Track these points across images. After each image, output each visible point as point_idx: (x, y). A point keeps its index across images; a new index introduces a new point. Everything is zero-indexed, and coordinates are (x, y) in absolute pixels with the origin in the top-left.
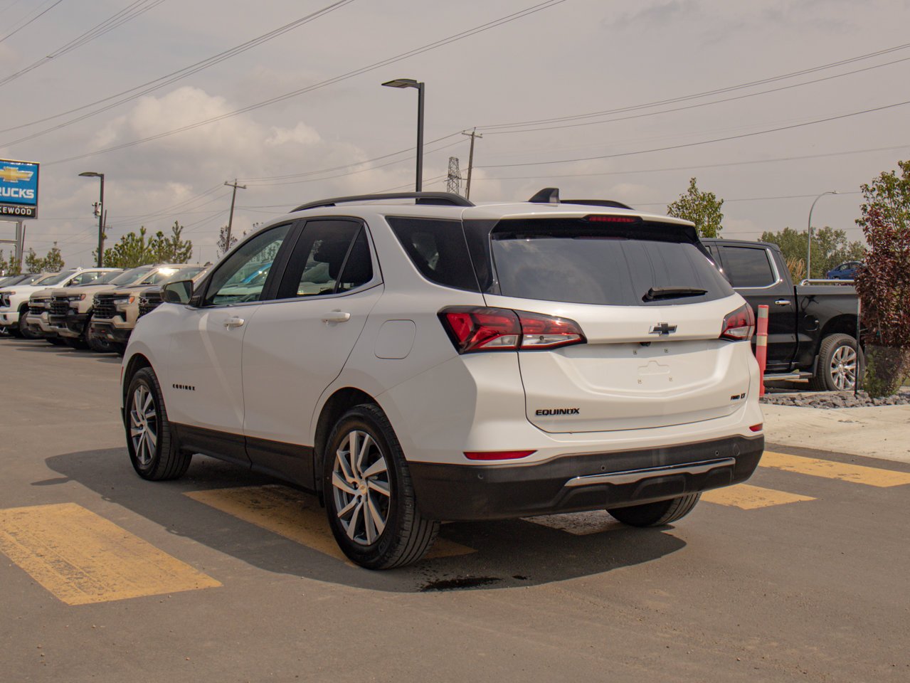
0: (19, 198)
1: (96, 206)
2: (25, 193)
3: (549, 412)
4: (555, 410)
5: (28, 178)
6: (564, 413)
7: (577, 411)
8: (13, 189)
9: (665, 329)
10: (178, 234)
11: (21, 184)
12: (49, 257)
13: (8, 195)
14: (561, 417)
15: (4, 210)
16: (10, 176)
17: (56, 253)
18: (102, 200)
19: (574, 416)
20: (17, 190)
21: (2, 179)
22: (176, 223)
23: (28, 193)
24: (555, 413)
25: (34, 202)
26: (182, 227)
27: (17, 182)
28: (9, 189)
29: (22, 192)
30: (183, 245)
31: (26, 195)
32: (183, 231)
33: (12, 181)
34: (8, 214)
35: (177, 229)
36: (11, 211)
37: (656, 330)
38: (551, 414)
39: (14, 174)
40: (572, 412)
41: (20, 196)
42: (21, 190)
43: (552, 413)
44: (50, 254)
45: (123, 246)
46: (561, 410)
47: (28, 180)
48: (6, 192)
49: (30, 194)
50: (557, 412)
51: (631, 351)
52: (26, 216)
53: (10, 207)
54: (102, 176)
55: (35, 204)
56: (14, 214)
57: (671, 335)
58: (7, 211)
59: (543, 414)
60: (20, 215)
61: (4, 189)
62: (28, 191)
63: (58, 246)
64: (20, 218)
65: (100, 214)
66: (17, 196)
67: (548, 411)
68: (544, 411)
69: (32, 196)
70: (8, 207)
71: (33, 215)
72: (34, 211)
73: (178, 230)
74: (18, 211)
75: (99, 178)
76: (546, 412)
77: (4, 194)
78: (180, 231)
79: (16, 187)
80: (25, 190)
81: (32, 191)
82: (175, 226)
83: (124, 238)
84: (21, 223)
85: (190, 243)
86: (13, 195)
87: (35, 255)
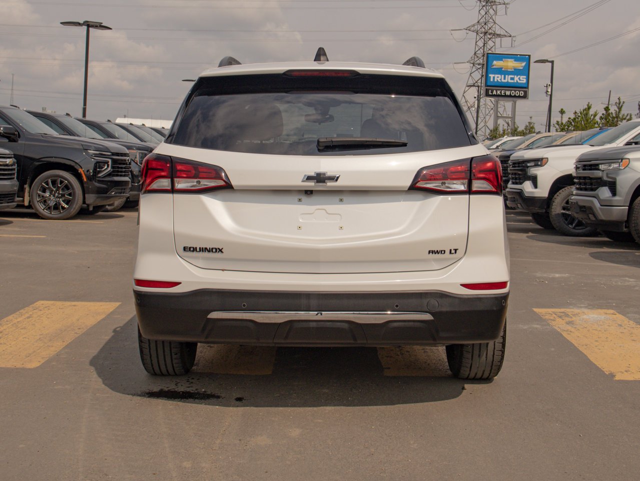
0: (514, 83)
1: (547, 86)
2: (519, 79)
3: (195, 250)
4: (200, 248)
5: (522, 66)
6: (209, 251)
7: (221, 250)
8: (510, 76)
9: (320, 178)
10: (620, 108)
11: (517, 72)
12: (526, 129)
13: (506, 81)
14: (206, 254)
15: (502, 93)
16: (507, 66)
17: (531, 126)
18: (552, 82)
19: (218, 255)
20: (513, 76)
21: (502, 68)
22: (619, 99)
23: (521, 79)
24: (200, 251)
25: (526, 86)
26: (624, 102)
27: (513, 70)
28: (507, 76)
29: (516, 78)
30: (624, 117)
31: (520, 80)
32: (624, 105)
33: (509, 70)
34: (505, 96)
35: (619, 104)
36: (508, 93)
37: (309, 178)
38: (196, 251)
39: (511, 64)
40: (216, 251)
41: (515, 81)
42: (516, 76)
43: (198, 250)
44: (527, 126)
45: (575, 119)
46: (206, 248)
47: (522, 68)
48: (505, 79)
49: (522, 80)
50: (203, 250)
51: (296, 198)
52: (519, 97)
53: (507, 90)
54: (552, 62)
55: (527, 87)
56: (510, 96)
57: (330, 184)
58: (505, 93)
59: (190, 250)
60: (515, 96)
61: (503, 76)
62: (522, 77)
63: (533, 121)
64: (514, 99)
65: (550, 93)
66: (512, 81)
67: (193, 248)
68: (190, 248)
69: (525, 81)
70: (505, 90)
71: (525, 97)
72: (526, 93)
73: (621, 105)
74: (513, 93)
75: (550, 64)
76: (192, 249)
77: (503, 81)
78: (622, 106)
79: (513, 75)
80: (519, 76)
81: (525, 77)
82: (618, 101)
83: (576, 113)
84: (515, 103)
85: (631, 116)
86: (510, 81)
87: (518, 127)
